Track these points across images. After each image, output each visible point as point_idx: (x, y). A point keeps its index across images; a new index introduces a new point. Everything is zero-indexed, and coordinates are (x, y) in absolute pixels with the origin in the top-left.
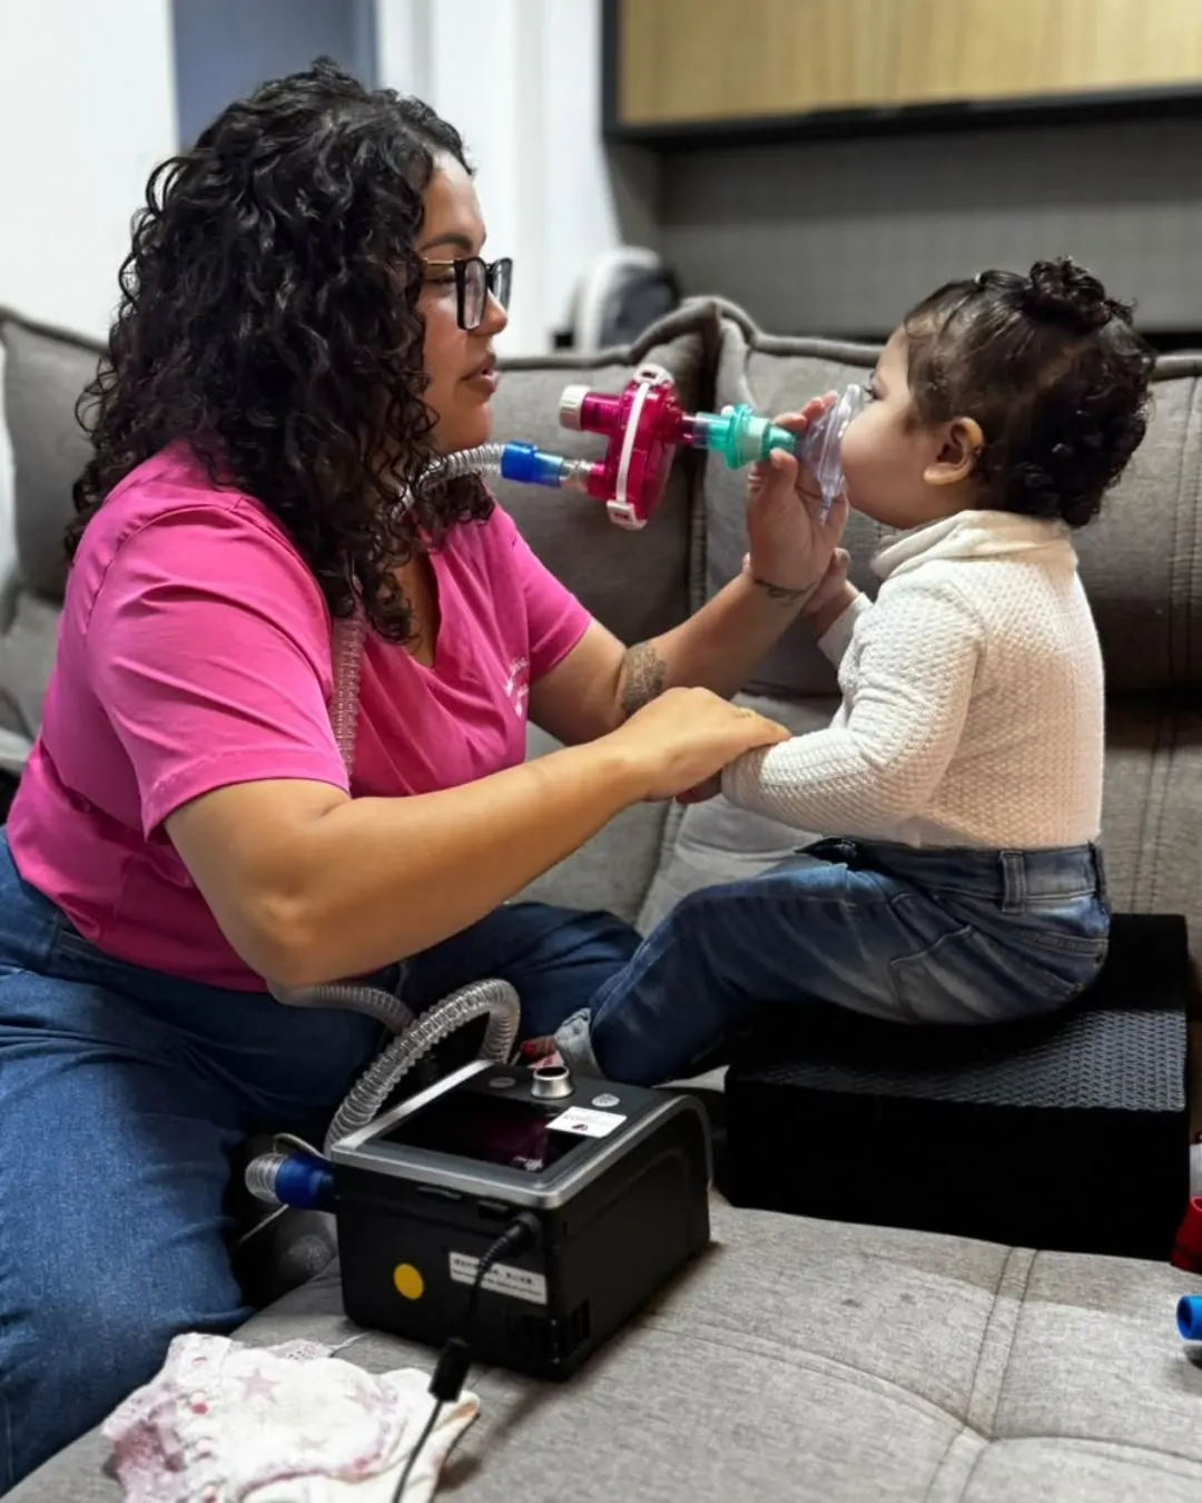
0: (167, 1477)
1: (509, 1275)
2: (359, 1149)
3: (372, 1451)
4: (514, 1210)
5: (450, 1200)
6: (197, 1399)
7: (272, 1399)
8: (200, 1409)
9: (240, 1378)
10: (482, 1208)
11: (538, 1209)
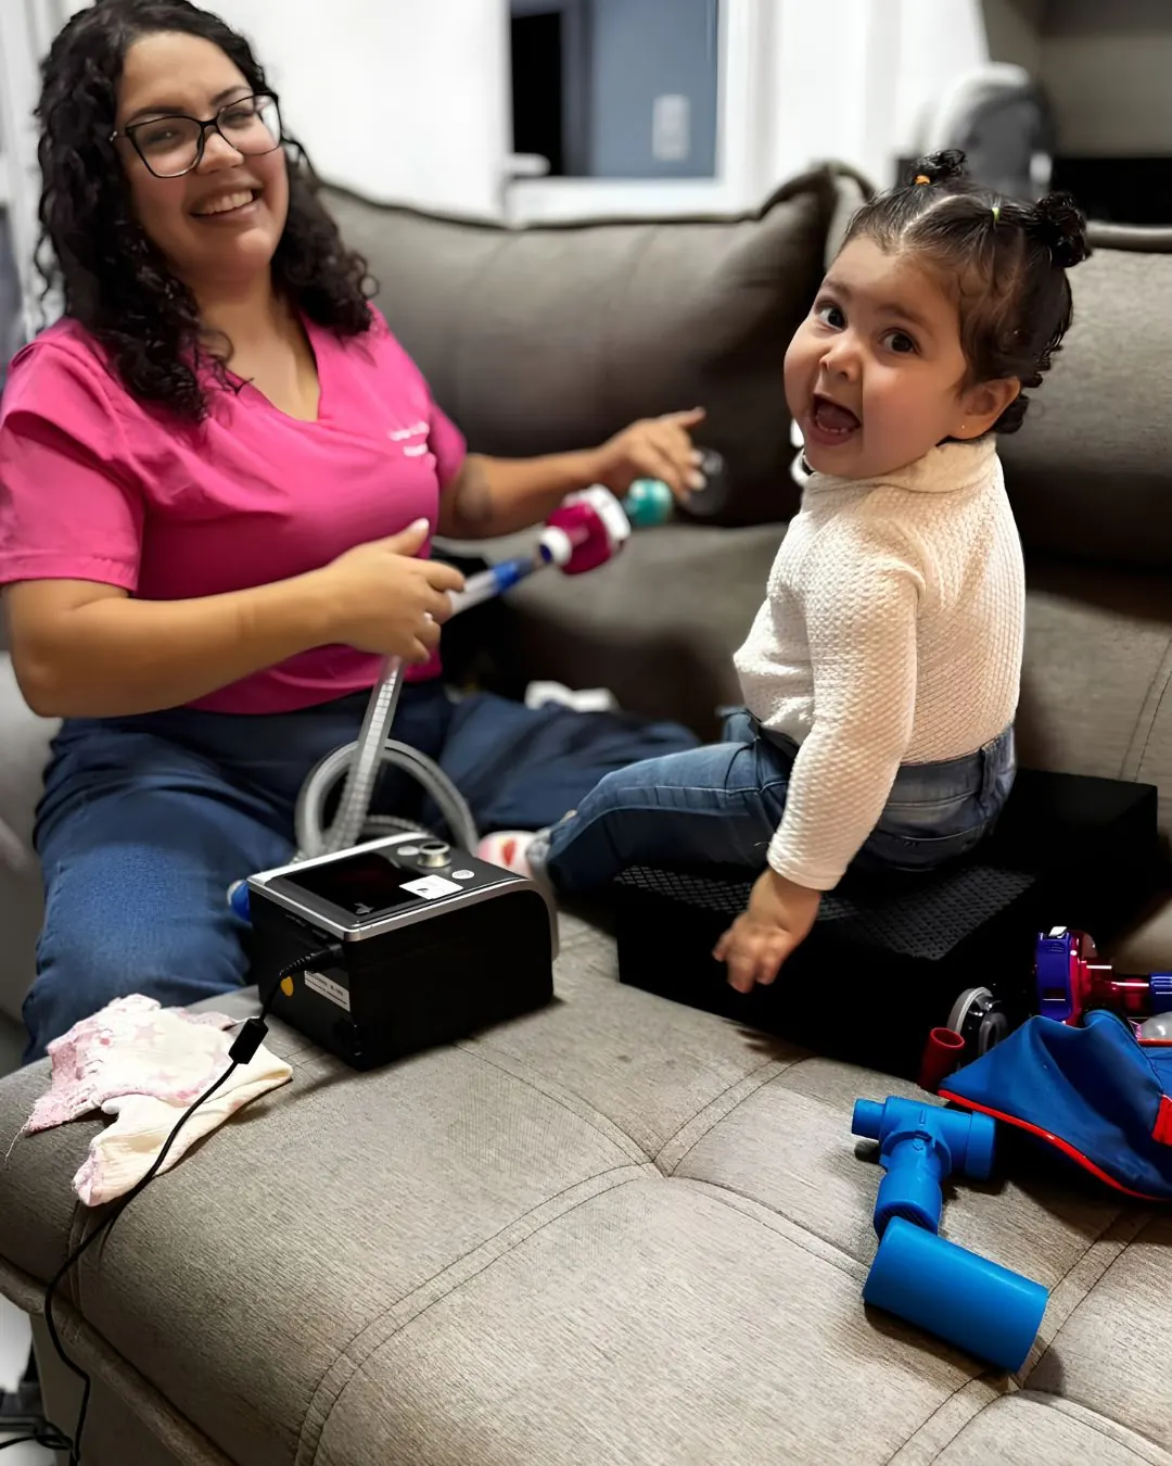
0: (75, 1082)
1: (332, 987)
2: (267, 884)
3: (193, 1088)
4: (333, 939)
5: (299, 926)
6: (105, 1035)
7: (152, 1044)
8: (105, 1042)
9: (137, 1026)
10: (314, 935)
11: (346, 941)
